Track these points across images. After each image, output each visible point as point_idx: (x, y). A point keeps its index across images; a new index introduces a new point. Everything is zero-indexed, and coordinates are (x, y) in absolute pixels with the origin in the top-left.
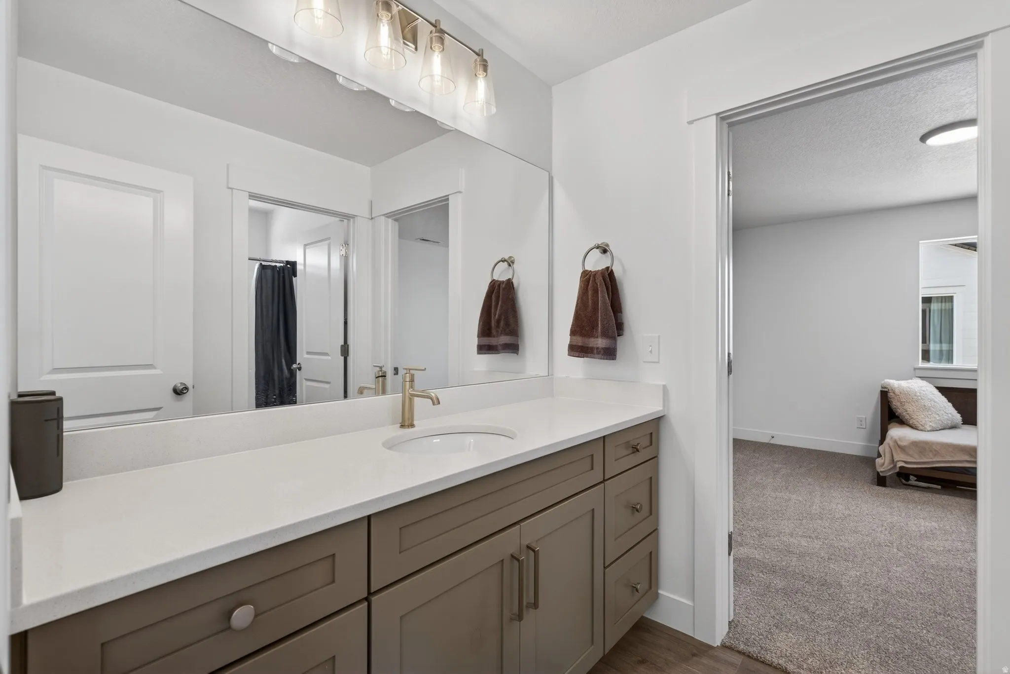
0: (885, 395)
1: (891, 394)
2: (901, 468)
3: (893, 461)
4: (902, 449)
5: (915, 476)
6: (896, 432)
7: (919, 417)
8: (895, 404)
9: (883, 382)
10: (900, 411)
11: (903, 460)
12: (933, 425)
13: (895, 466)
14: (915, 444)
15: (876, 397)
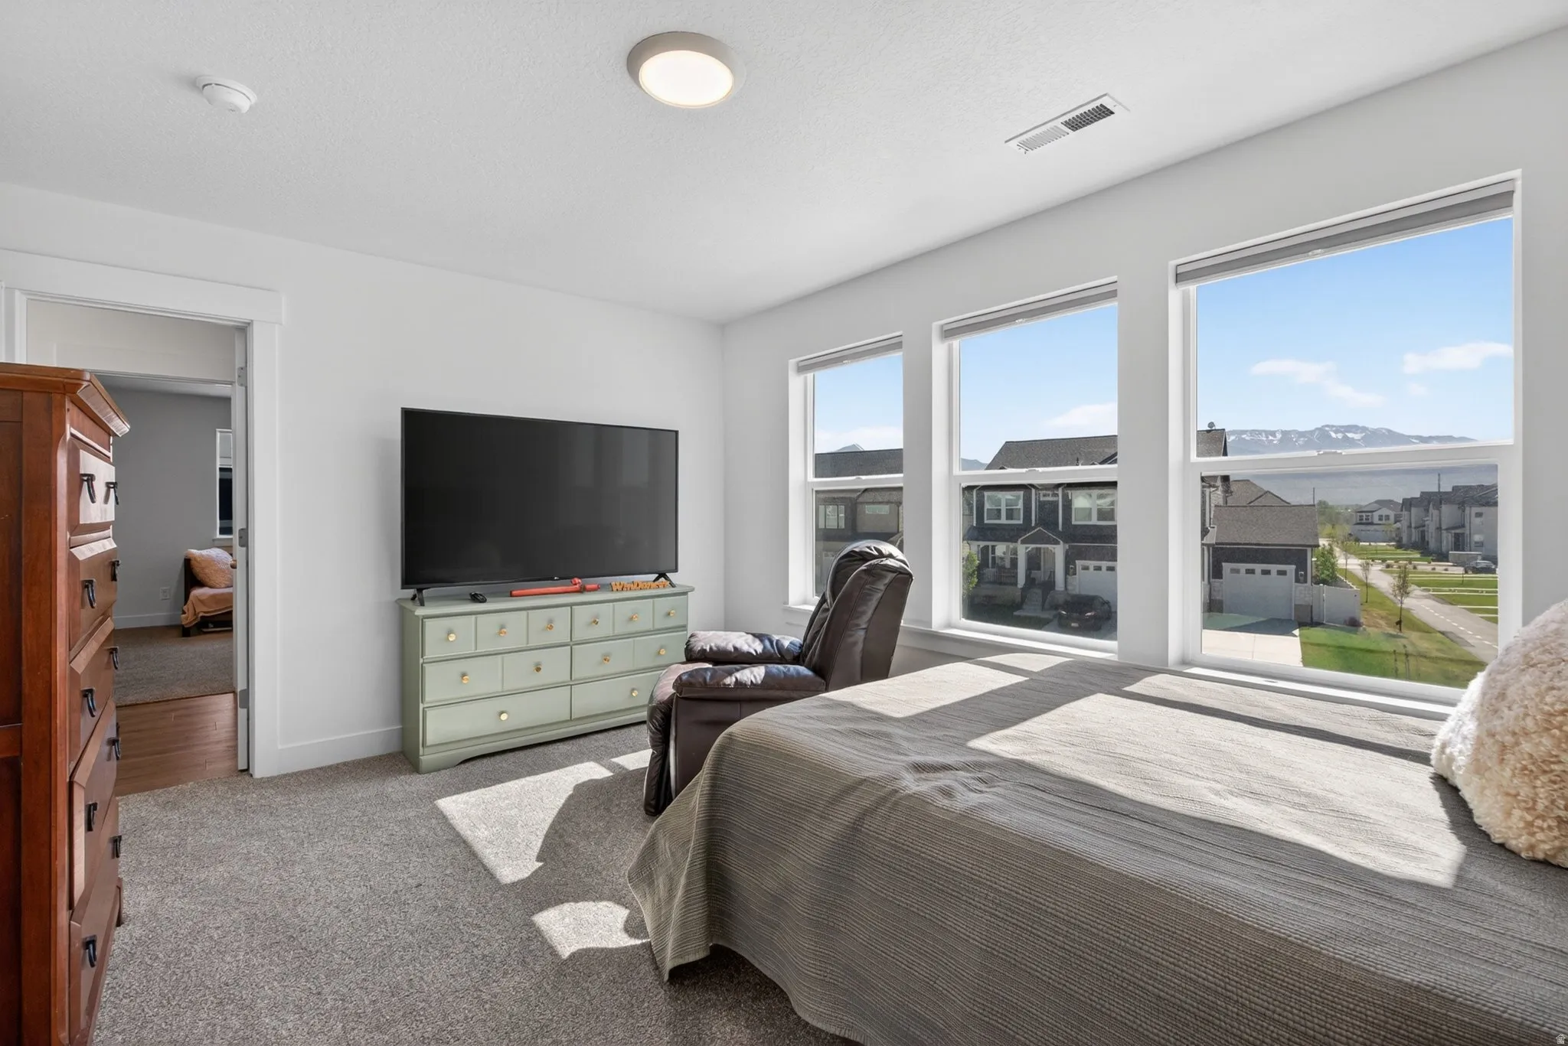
0: (188, 562)
1: (193, 562)
2: (202, 617)
3: (195, 614)
4: (201, 601)
5: (212, 623)
6: (197, 592)
7: (217, 579)
8: (197, 570)
9: (186, 552)
10: (201, 576)
11: (203, 611)
12: (227, 583)
13: (197, 617)
14: (214, 596)
15: (180, 565)
